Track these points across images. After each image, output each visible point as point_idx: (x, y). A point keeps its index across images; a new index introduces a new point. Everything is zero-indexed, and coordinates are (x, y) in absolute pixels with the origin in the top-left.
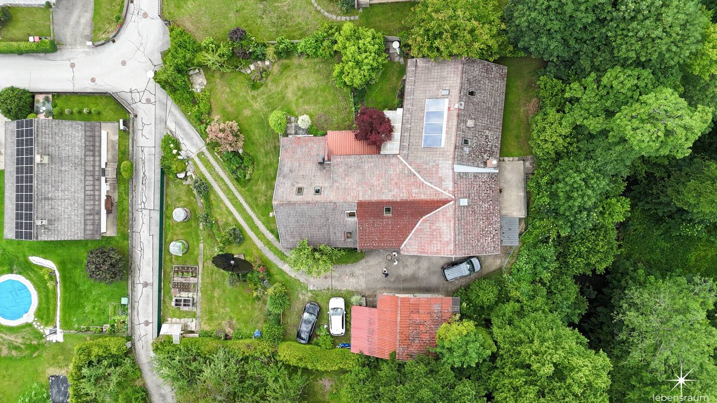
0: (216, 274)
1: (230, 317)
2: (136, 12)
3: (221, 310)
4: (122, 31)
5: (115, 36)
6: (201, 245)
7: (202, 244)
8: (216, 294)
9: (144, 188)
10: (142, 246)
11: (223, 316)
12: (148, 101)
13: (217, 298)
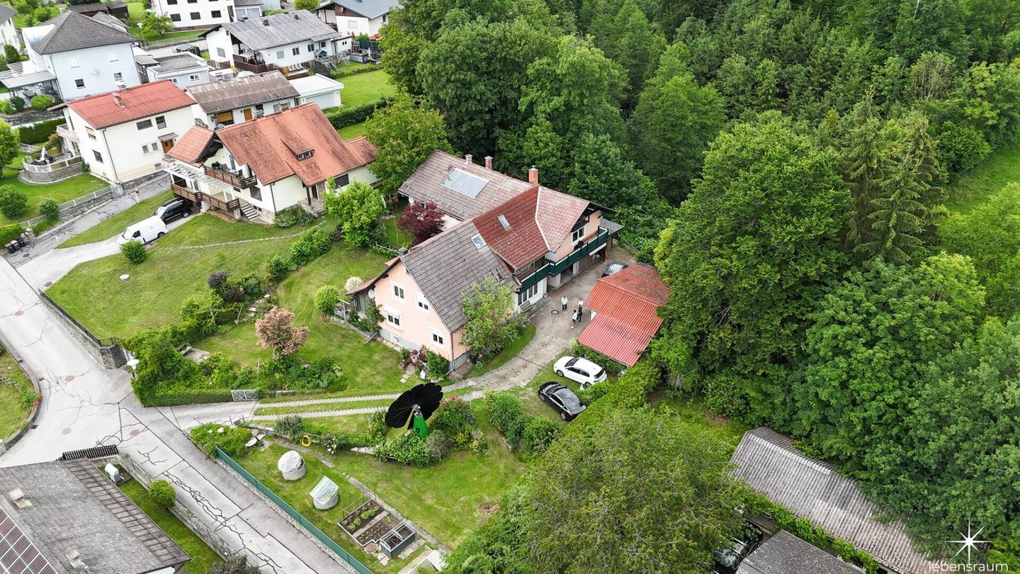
0: (403, 485)
1: (476, 500)
2: (53, 384)
3: (458, 508)
4: (43, 409)
5: (34, 420)
6: (352, 480)
7: (352, 478)
8: (430, 502)
9: (206, 503)
10: (263, 557)
11: (466, 509)
12: (135, 433)
13: (436, 503)
